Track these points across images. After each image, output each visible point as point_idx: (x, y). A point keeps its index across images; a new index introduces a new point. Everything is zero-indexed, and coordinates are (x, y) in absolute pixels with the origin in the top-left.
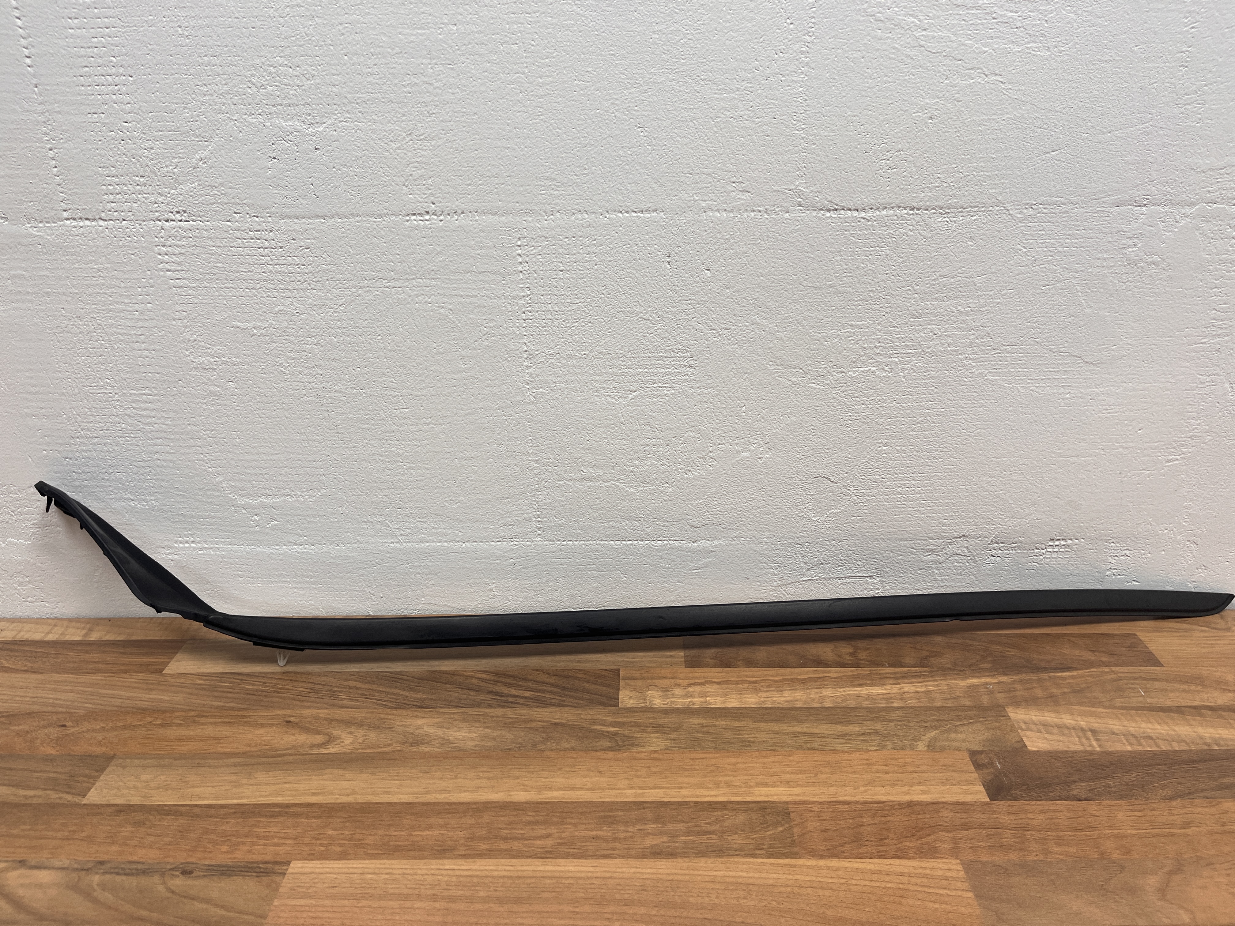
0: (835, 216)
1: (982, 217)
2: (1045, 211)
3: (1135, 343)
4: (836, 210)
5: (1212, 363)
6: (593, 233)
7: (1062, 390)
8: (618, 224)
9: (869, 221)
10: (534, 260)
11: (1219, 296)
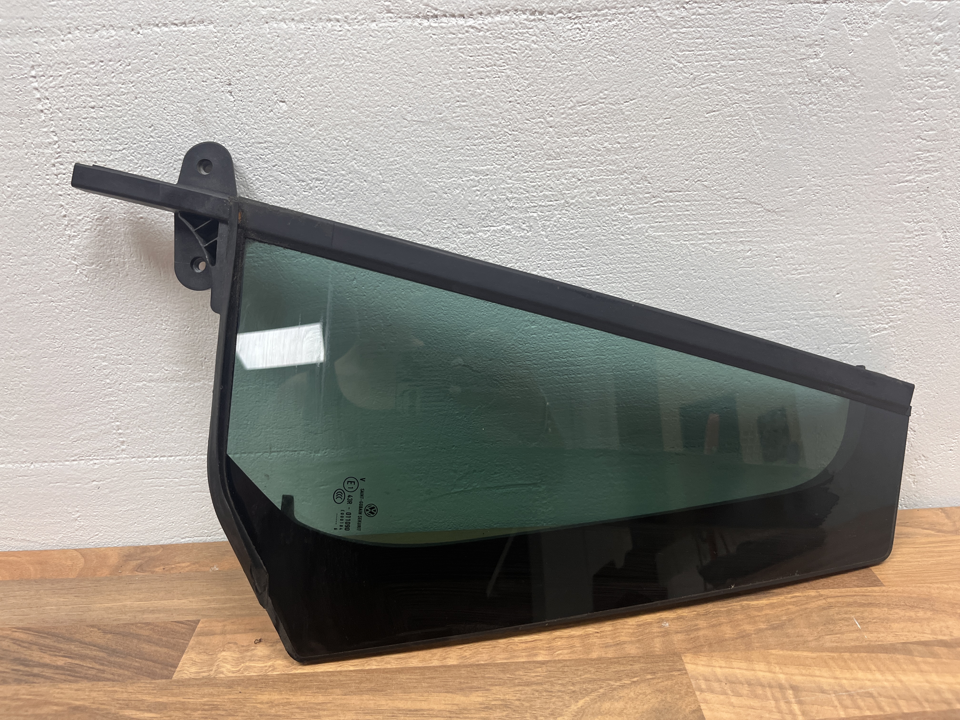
0: (436, 25)
1: (623, 22)
2: (700, 11)
3: (824, 184)
4: (436, 16)
5: (920, 207)
6: (125, 55)
7: (741, 247)
8: (155, 42)
9: (480, 31)
10: (55, 94)
11: (924, 119)
